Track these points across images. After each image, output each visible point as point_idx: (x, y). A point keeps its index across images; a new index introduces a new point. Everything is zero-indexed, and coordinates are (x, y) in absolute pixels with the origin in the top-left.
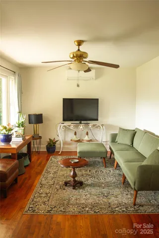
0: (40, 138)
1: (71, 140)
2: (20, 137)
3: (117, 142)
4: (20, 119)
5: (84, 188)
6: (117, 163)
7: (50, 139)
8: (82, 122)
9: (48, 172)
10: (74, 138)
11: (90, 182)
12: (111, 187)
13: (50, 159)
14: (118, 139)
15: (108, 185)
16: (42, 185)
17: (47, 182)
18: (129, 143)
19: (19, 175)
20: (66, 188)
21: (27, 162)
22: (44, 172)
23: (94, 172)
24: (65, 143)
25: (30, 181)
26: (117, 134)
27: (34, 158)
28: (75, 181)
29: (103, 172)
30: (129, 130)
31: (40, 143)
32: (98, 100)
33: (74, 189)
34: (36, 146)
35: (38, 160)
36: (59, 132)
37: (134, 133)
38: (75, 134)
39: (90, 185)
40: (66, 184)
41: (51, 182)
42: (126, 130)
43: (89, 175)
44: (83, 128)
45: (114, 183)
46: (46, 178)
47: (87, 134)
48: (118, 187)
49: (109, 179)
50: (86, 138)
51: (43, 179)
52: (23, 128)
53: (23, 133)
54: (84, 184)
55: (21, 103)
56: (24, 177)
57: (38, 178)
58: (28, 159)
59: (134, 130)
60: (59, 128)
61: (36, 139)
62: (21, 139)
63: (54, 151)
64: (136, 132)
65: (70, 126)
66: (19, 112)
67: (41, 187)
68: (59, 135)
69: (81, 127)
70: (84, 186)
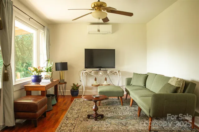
0: (65, 83)
1: (92, 85)
2: (48, 79)
3: (131, 85)
4: (49, 65)
5: (104, 120)
6: (133, 100)
7: (74, 84)
8: (101, 69)
9: (73, 109)
10: (95, 83)
11: (109, 115)
12: (129, 119)
13: (74, 100)
14: (133, 83)
15: (125, 117)
16: (68, 119)
17: (72, 116)
18: (142, 85)
19: (47, 112)
20: (89, 120)
21: (54, 102)
22: (69, 109)
23: (113, 109)
24: (87, 88)
25: (57, 115)
26: (131, 78)
27: (60, 100)
28: (96, 114)
29: (121, 109)
30: (142, 74)
31: (65, 88)
32: (114, 50)
33: (96, 120)
34: (62, 91)
35: (64, 101)
36: (81, 77)
37: (146, 77)
38: (96, 80)
39: (109, 118)
40: (89, 116)
41: (76, 116)
42: (140, 74)
43: (109, 111)
44: (102, 74)
45: (131, 116)
46: (71, 114)
47: (106, 79)
48: (134, 119)
49: (126, 113)
50: (105, 83)
51: (69, 114)
52: (51, 73)
53: (50, 76)
54: (105, 117)
55: (49, 52)
56: (51, 112)
57: (64, 113)
58: (55, 99)
59: (146, 74)
60: (81, 74)
61: (62, 84)
62: (50, 80)
63: (77, 95)
64: (148, 76)
65: (91, 72)
66: (48, 61)
67: (67, 119)
68: (82, 81)
69: (101, 73)
70: (104, 118)
